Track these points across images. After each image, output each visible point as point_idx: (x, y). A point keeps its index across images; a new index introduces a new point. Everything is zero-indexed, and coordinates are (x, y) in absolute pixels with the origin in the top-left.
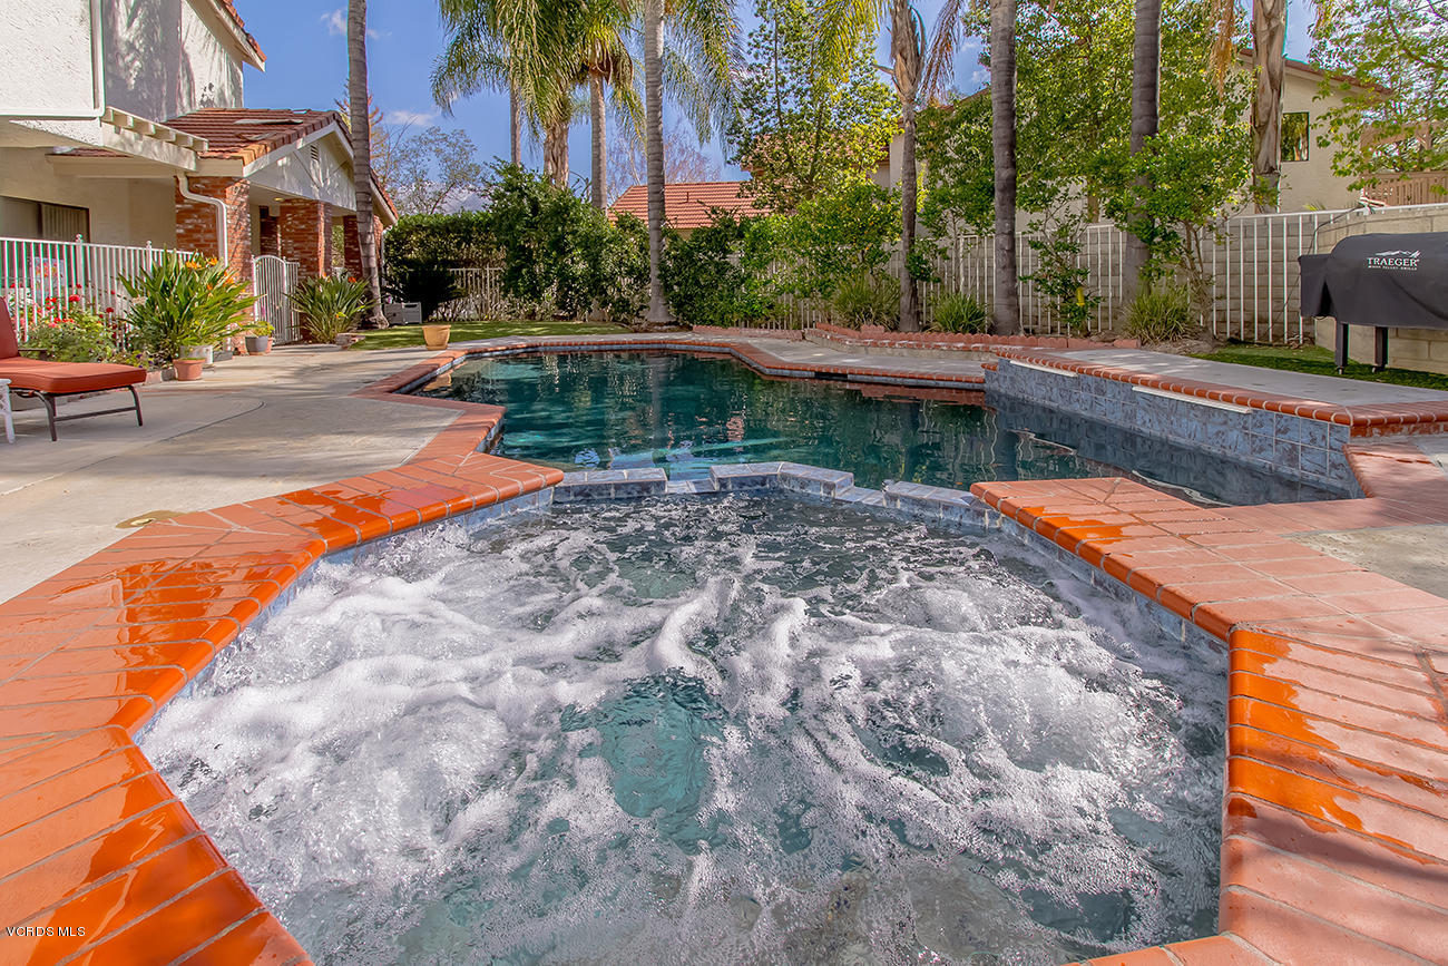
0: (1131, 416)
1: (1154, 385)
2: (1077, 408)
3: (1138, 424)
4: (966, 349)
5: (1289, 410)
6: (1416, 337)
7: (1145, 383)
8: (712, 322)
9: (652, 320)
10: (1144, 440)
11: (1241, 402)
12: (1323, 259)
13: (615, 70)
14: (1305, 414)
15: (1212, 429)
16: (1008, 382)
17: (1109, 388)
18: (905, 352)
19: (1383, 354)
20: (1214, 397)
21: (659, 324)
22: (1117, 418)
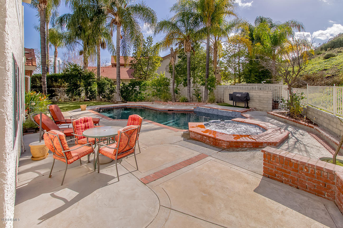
0: (218, 113)
1: (221, 109)
2: (210, 112)
3: (219, 114)
4: (186, 105)
5: (236, 111)
6: (238, 102)
7: (220, 109)
8: (132, 101)
9: (118, 101)
10: (220, 115)
11: (231, 111)
12: (232, 94)
13: (103, 46)
14: (237, 111)
15: (228, 114)
16: (198, 110)
17: (215, 110)
18: (177, 106)
19: (236, 105)
20: (228, 110)
21: (119, 102)
22: (216, 113)
